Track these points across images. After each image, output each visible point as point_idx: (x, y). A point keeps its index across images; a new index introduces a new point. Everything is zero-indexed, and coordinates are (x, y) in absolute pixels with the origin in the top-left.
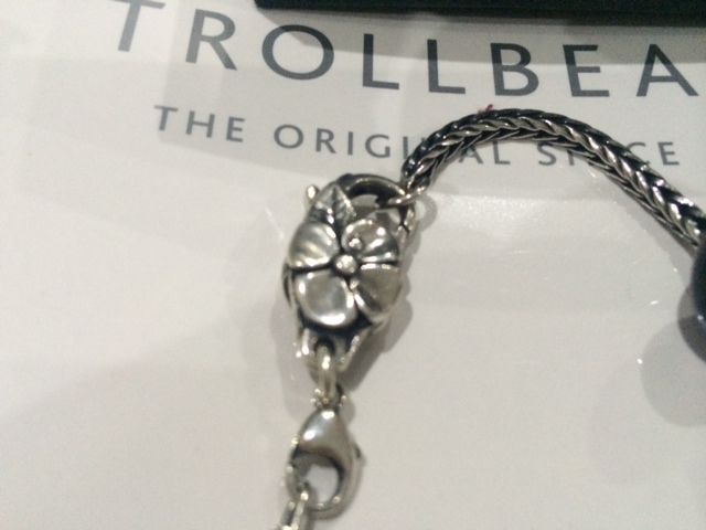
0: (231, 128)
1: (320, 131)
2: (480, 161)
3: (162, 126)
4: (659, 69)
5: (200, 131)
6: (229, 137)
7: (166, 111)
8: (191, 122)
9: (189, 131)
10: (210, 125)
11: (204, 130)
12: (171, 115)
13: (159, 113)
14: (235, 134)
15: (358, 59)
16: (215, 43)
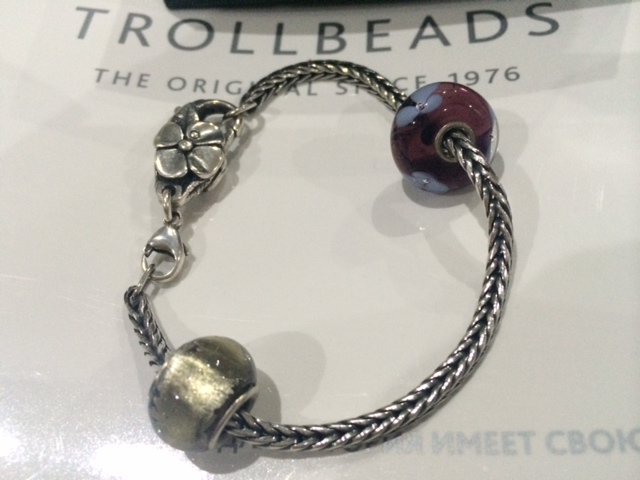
0: (141, 79)
1: (197, 80)
2: (298, 94)
3: (98, 80)
4: (429, 31)
5: (121, 82)
6: (139, 85)
7: (101, 71)
8: (117, 77)
9: (115, 82)
10: (127, 79)
11: (124, 81)
12: (104, 74)
13: (97, 73)
14: (143, 83)
15: (229, 37)
16: (138, 32)
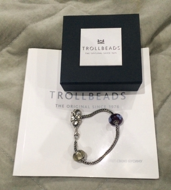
0: (63, 106)
1: (71, 105)
2: (87, 108)
3: (56, 106)
4: (106, 96)
5: (60, 107)
7: (57, 105)
8: (59, 106)
10: (61, 106)
15: (75, 96)
16: (61, 96)
